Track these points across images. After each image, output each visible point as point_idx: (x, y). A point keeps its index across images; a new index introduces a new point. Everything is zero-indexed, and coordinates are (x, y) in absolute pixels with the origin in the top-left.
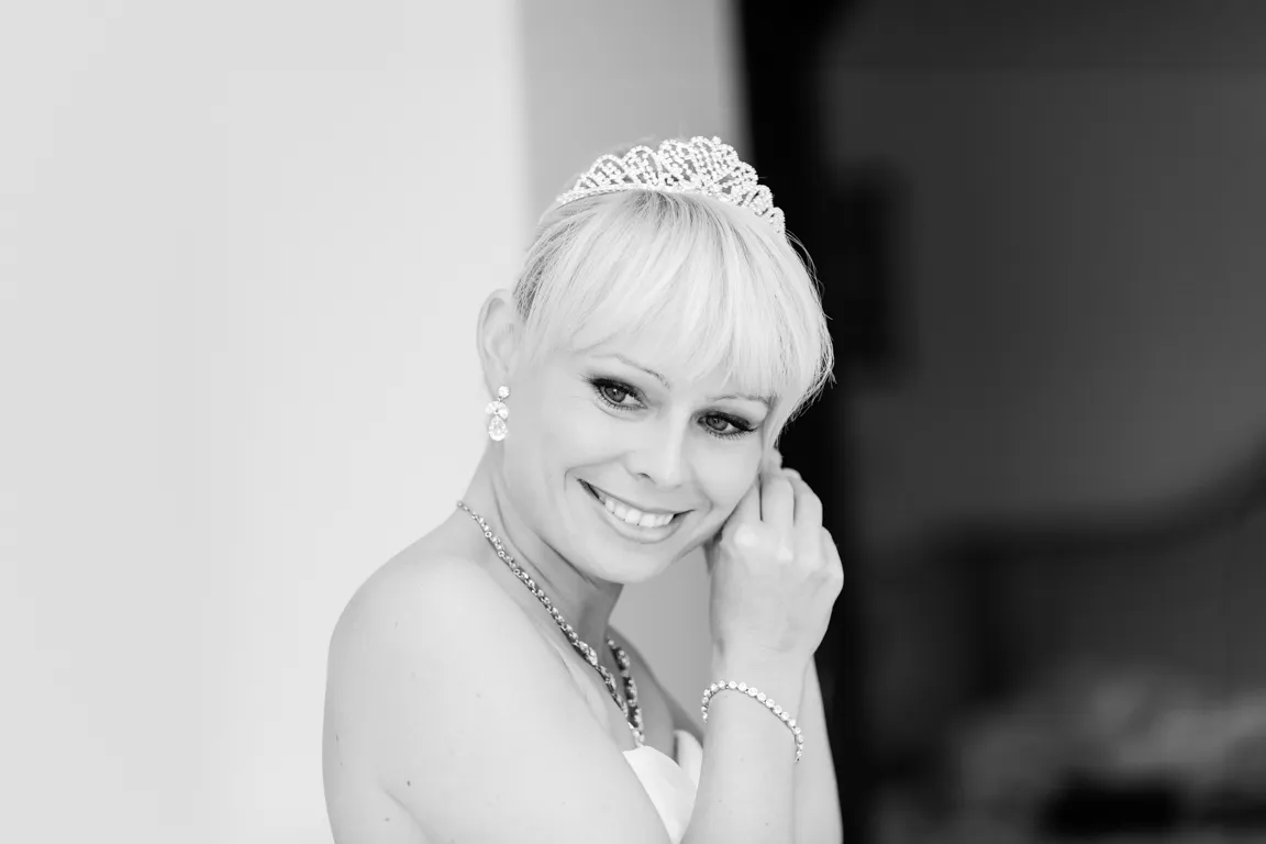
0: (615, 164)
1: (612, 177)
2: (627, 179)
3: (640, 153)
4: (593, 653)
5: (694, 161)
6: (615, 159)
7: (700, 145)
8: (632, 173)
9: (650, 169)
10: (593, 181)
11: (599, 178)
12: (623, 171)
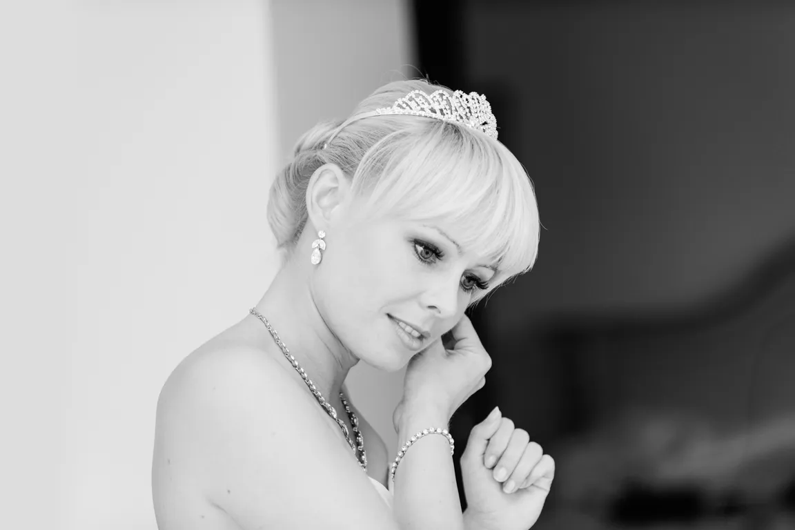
0: (424, 98)
1: (422, 106)
3: (441, 95)
4: (334, 410)
5: (472, 108)
6: (424, 94)
7: (475, 98)
10: (407, 105)
11: (413, 104)
12: (430, 104)
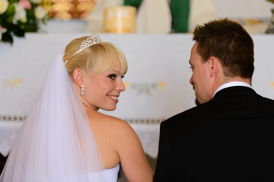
0: (86, 42)
1: (87, 44)
2: (90, 44)
3: (89, 39)
8: (90, 42)
9: (92, 41)
11: (84, 45)
12: (88, 43)
